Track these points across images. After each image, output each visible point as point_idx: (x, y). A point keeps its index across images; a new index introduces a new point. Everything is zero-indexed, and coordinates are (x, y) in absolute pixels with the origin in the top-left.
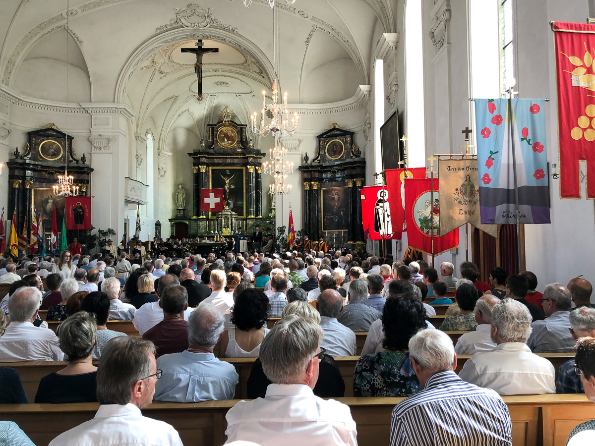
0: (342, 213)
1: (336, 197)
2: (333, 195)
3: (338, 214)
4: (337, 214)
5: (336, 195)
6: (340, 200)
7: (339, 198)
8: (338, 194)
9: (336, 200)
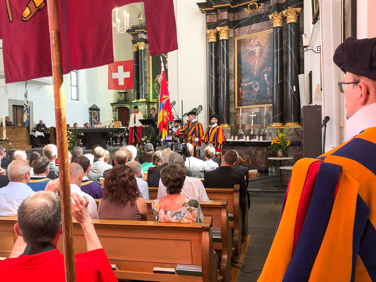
0: (266, 75)
1: (257, 49)
2: (252, 46)
3: (259, 78)
4: (257, 79)
5: (256, 46)
6: (263, 53)
7: (261, 51)
8: (259, 45)
9: (257, 55)
